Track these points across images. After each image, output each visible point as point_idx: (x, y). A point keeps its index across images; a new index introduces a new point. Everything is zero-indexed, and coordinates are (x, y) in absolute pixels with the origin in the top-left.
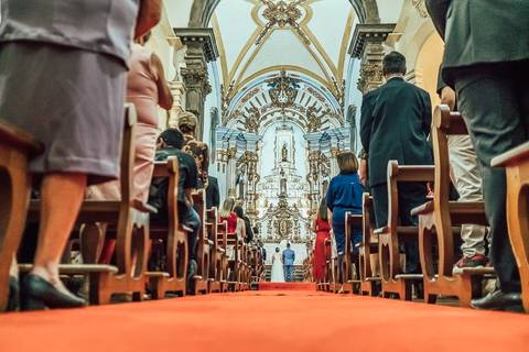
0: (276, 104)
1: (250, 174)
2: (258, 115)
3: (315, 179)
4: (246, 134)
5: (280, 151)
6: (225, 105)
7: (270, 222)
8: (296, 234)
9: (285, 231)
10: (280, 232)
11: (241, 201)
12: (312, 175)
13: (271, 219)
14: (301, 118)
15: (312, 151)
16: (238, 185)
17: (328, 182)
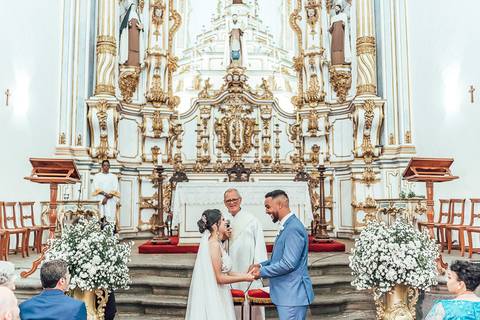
1: (154, 7)
7: (205, 123)
8: (266, 150)
9: (241, 144)
10: (227, 145)
11: (133, 70)
12: (303, 14)
13: (207, 116)
16: (126, 31)
17: (343, 27)
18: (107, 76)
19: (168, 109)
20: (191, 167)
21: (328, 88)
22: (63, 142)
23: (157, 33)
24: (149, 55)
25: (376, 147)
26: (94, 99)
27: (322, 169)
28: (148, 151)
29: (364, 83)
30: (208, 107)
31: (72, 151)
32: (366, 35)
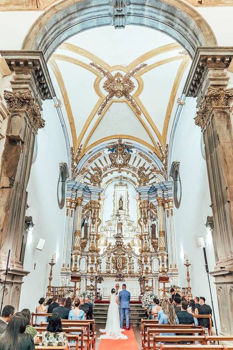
0: (115, 164)
1: (93, 219)
3: (145, 223)
4: (91, 187)
6: (75, 164)
7: (109, 259)
8: (130, 269)
9: (121, 267)
10: (116, 267)
11: (85, 240)
12: (142, 220)
13: (109, 256)
14: (133, 175)
15: (142, 200)
16: (83, 227)
17: (155, 226)
18: (77, 244)
19: (96, 254)
20: (104, 275)
21: (151, 247)
22: (64, 267)
23: (93, 227)
24: (91, 235)
25: (166, 269)
26: (74, 252)
27: (144, 277)
28: (89, 268)
29: (161, 246)
30: (110, 253)
32: (162, 230)
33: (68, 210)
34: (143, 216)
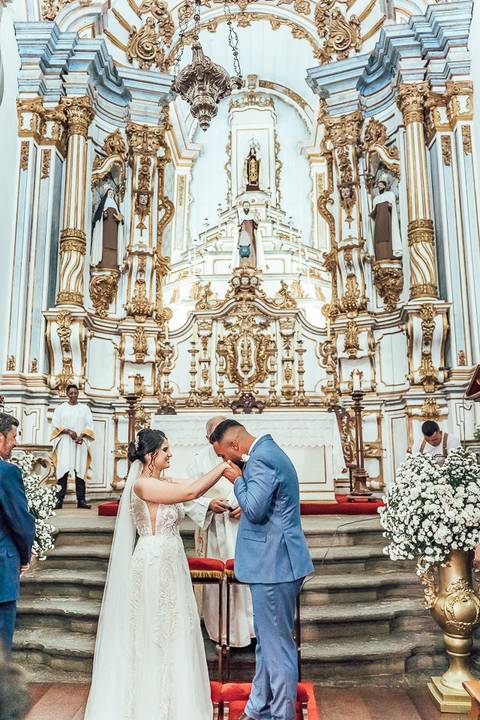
1: (137, 193)
2: (167, 27)
3: (348, 202)
4: (129, 71)
5: (242, 166)
7: (205, 343)
8: (288, 378)
9: (252, 370)
10: (234, 372)
11: (109, 273)
12: (335, 196)
13: (207, 333)
14: (297, 31)
15: (335, 117)
17: (390, 209)
18: (73, 281)
19: (156, 325)
20: (183, 402)
21: (371, 292)
22: (11, 368)
23: (141, 226)
24: (130, 254)
25: (441, 369)
26: (55, 311)
27: (358, 396)
28: (127, 380)
29: (420, 281)
30: (209, 321)
31: (23, 379)
32: (421, 217)
33: (25, 145)
34: (337, 176)
